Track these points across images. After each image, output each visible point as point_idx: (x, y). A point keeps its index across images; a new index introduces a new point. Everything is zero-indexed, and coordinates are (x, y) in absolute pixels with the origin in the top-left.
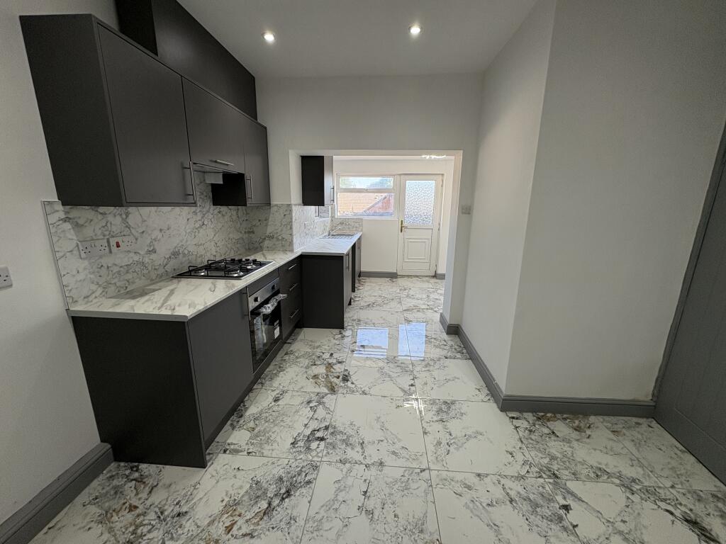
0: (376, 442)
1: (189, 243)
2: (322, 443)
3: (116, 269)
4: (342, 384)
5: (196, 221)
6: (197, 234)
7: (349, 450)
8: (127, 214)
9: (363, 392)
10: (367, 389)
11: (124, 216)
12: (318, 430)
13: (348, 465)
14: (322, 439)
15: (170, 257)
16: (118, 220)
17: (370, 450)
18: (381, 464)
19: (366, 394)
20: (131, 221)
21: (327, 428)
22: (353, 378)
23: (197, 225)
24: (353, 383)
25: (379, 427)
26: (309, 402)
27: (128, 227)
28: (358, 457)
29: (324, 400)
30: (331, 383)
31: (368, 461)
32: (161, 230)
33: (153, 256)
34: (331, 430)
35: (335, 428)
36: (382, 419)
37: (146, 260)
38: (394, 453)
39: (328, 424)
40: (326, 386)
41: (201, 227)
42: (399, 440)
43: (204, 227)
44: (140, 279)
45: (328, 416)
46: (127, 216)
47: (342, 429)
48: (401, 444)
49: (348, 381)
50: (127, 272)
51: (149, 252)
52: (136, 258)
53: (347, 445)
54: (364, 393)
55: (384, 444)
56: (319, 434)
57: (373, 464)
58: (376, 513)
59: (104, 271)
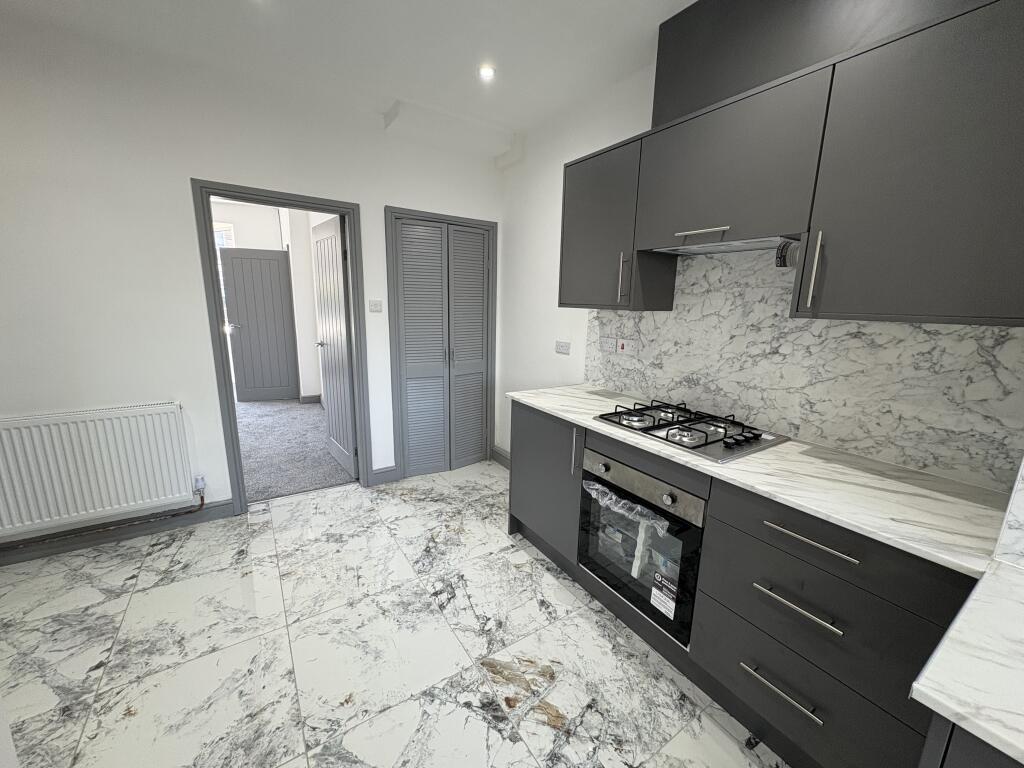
0: (366, 622)
1: (721, 374)
2: (433, 591)
3: (618, 369)
4: (484, 689)
5: (754, 343)
6: (748, 364)
7: (397, 599)
8: (641, 318)
9: (433, 696)
10: (430, 709)
11: (637, 320)
12: (449, 599)
13: (389, 587)
14: (436, 594)
15: (681, 383)
16: (632, 322)
17: (372, 610)
18: (351, 605)
19: (424, 693)
20: (643, 326)
21: (442, 607)
22: (478, 724)
23: (755, 351)
24: (468, 705)
25: (369, 643)
26: (500, 624)
27: (639, 332)
28: (381, 599)
29: (484, 640)
30: (509, 680)
31: (368, 600)
32: (676, 344)
33: (658, 372)
34: (435, 607)
35: (432, 611)
36: (370, 658)
37: (648, 372)
38: (338, 622)
39: (445, 612)
40: (506, 666)
41: (765, 355)
42: (333, 640)
43: (777, 358)
44: (637, 389)
45: (455, 621)
46: (640, 320)
47: (421, 615)
48: (328, 638)
49: (484, 706)
50: (627, 376)
51: (653, 365)
52: (638, 366)
53: (403, 603)
54: (429, 695)
55: (354, 627)
56: (444, 597)
57: (360, 600)
58: (343, 571)
59: (610, 366)
